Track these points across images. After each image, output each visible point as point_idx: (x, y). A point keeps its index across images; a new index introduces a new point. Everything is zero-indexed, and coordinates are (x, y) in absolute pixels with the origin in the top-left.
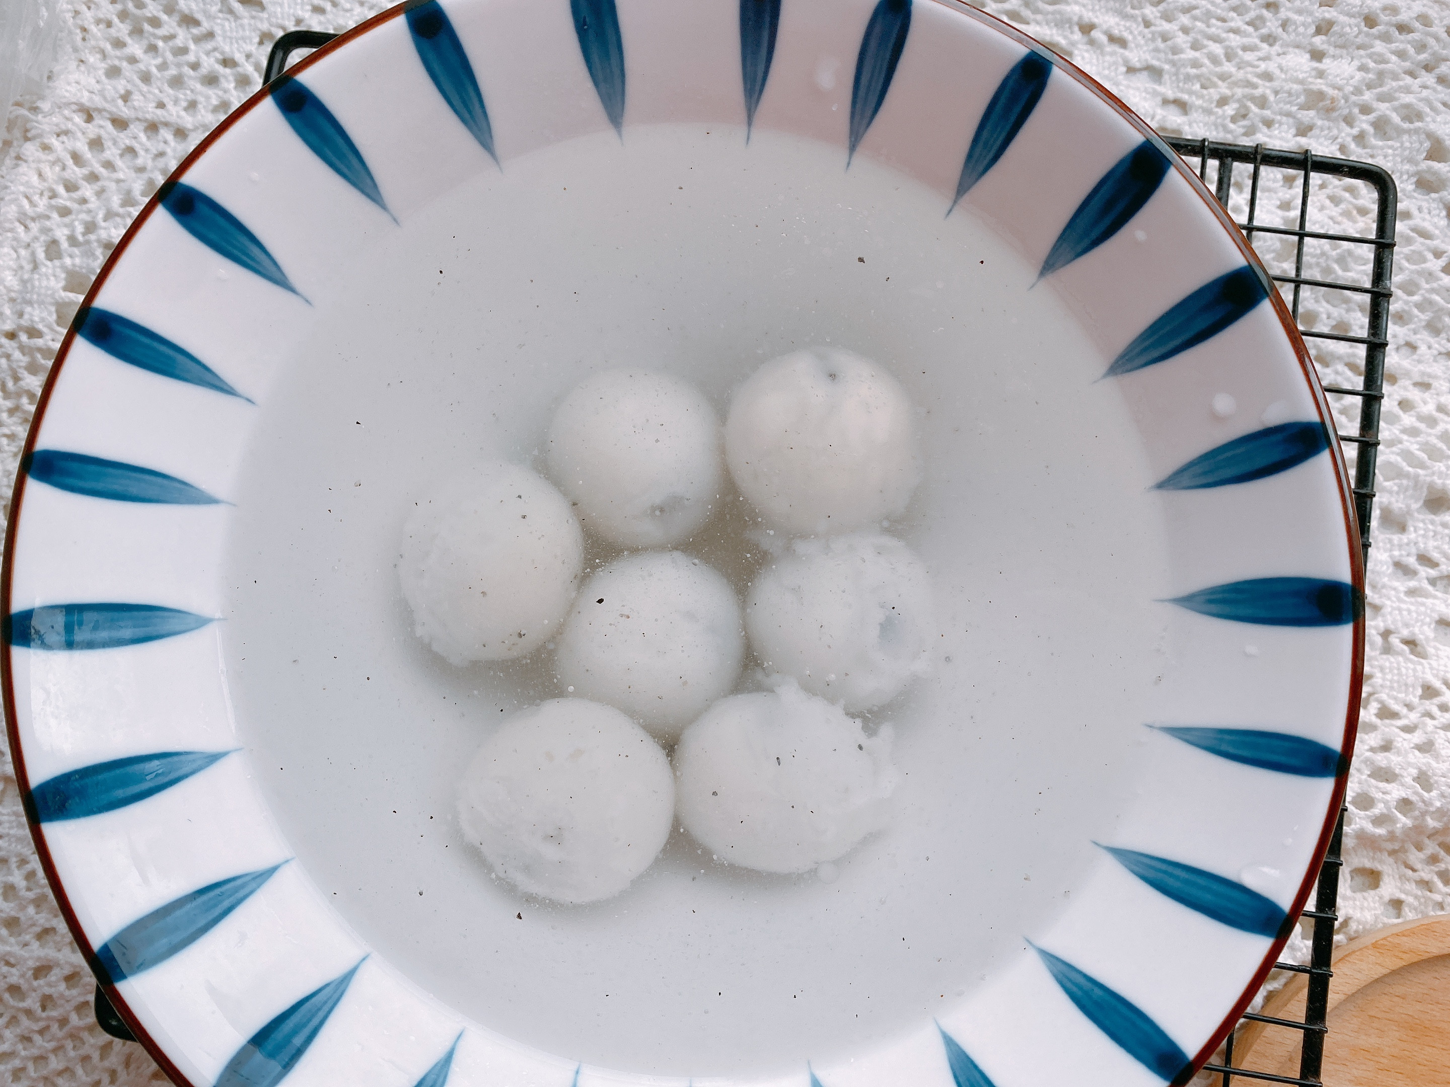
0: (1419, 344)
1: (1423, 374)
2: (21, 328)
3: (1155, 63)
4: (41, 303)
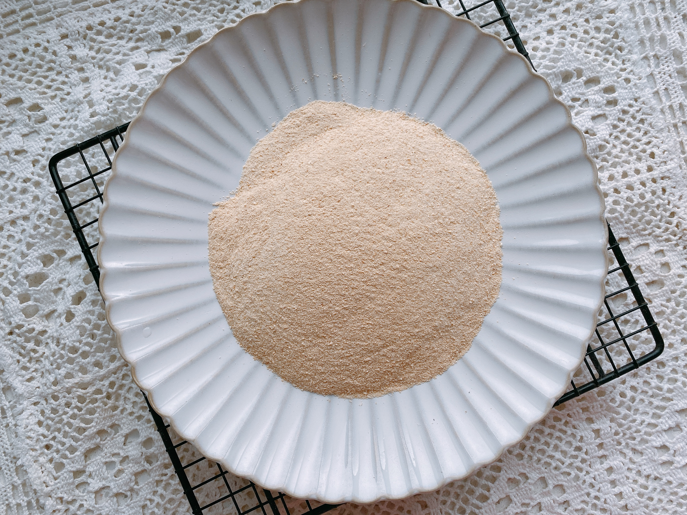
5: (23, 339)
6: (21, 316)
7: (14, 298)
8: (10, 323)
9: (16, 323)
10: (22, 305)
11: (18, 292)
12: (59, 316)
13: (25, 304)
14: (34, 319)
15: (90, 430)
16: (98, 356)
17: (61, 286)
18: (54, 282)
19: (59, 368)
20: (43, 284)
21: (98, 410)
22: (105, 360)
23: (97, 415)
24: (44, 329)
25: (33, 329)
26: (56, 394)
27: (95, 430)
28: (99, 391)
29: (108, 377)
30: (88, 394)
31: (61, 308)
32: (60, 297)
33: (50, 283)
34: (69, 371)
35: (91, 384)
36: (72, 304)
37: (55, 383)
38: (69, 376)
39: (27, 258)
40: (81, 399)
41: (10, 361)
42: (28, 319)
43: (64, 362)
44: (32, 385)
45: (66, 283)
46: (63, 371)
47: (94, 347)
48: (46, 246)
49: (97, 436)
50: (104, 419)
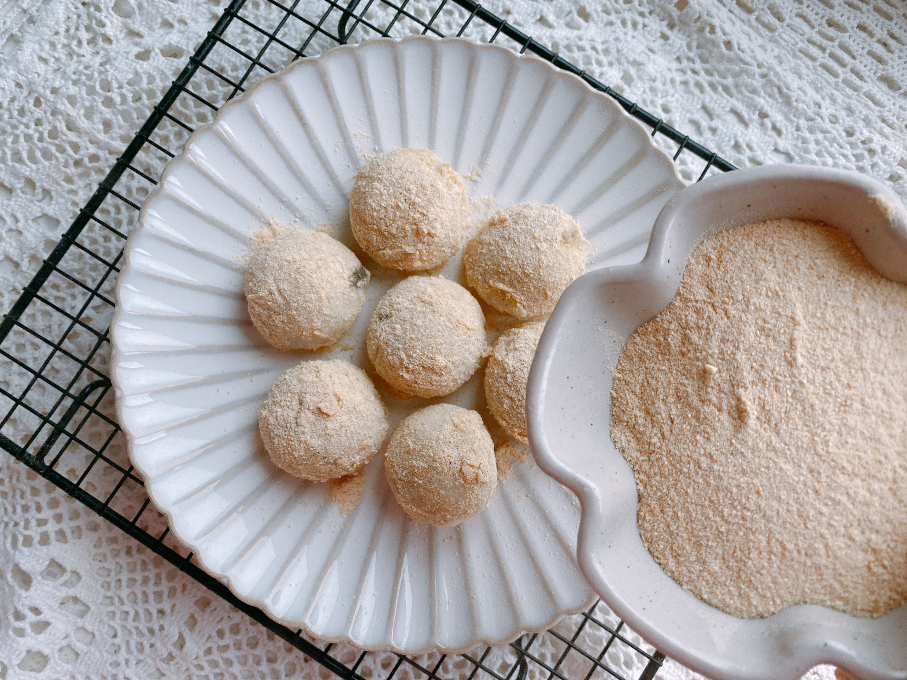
12: (137, 44)
14: (118, 19)
15: (24, 167)
16: (117, 119)
17: (176, 25)
18: (175, 13)
19: (75, 83)
21: (54, 162)
22: (118, 130)
23: (47, 163)
24: (112, 38)
25: (103, 25)
26: (42, 100)
27: (28, 173)
28: (76, 148)
29: (100, 148)
30: (64, 137)
31: (147, 41)
32: (162, 32)
33: (171, 9)
34: (78, 96)
35: (79, 132)
36: (159, 49)
37: (54, 91)
38: (72, 100)
40: (54, 134)
41: (51, 23)
42: (112, 12)
43: (85, 84)
44: (37, 66)
45: (182, 28)
46: (73, 90)
47: (125, 107)
49: (23, 180)
50: (48, 175)
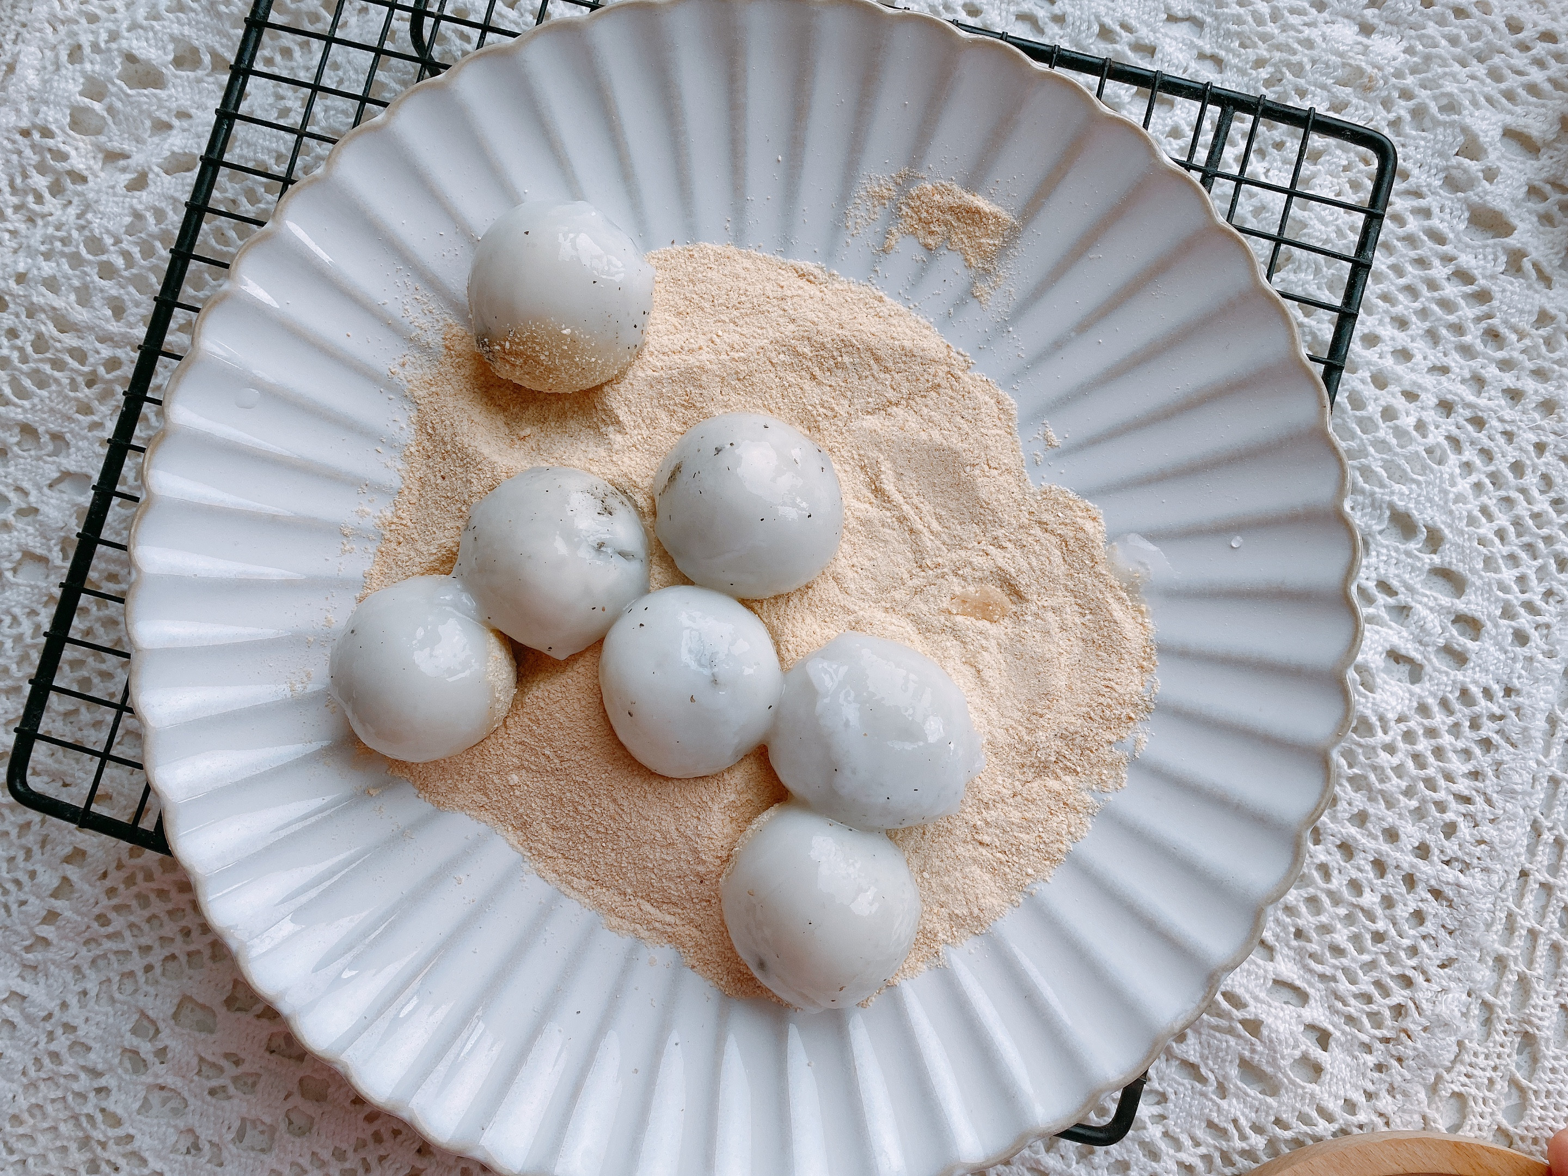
0: (1416, 351)
1: (1415, 383)
2: (35, 126)
3: (1198, 14)
4: (57, 104)
5: (35, 159)
6: (64, 115)
7: (78, 74)
8: (36, 113)
9: (46, 120)
10: (79, 98)
11: (93, 71)
12: (124, 170)
13: (86, 100)
14: (83, 141)
15: (12, 408)
16: (128, 293)
17: (176, 122)
18: (168, 104)
19: (47, 256)
20: (146, 92)
21: (54, 387)
22: (135, 310)
23: (44, 393)
24: (86, 173)
25: (64, 157)
26: (7, 298)
27: (21, 417)
28: (80, 355)
29: (117, 345)
30: (58, 345)
31: (138, 159)
32: (156, 139)
33: (159, 100)
34: (58, 275)
35: (77, 330)
36: (159, 166)
37: (21, 278)
38: (52, 284)
39: (154, 23)
40: (40, 343)
42: (72, 133)
43: (63, 254)
45: (185, 124)
46: (48, 268)
47: (134, 271)
48: (205, 30)
49: (17, 430)
50: (52, 410)
